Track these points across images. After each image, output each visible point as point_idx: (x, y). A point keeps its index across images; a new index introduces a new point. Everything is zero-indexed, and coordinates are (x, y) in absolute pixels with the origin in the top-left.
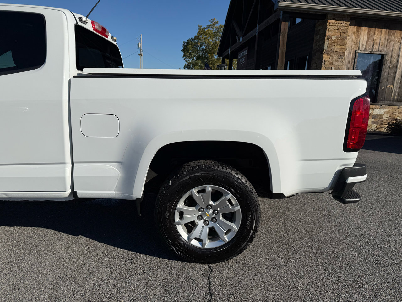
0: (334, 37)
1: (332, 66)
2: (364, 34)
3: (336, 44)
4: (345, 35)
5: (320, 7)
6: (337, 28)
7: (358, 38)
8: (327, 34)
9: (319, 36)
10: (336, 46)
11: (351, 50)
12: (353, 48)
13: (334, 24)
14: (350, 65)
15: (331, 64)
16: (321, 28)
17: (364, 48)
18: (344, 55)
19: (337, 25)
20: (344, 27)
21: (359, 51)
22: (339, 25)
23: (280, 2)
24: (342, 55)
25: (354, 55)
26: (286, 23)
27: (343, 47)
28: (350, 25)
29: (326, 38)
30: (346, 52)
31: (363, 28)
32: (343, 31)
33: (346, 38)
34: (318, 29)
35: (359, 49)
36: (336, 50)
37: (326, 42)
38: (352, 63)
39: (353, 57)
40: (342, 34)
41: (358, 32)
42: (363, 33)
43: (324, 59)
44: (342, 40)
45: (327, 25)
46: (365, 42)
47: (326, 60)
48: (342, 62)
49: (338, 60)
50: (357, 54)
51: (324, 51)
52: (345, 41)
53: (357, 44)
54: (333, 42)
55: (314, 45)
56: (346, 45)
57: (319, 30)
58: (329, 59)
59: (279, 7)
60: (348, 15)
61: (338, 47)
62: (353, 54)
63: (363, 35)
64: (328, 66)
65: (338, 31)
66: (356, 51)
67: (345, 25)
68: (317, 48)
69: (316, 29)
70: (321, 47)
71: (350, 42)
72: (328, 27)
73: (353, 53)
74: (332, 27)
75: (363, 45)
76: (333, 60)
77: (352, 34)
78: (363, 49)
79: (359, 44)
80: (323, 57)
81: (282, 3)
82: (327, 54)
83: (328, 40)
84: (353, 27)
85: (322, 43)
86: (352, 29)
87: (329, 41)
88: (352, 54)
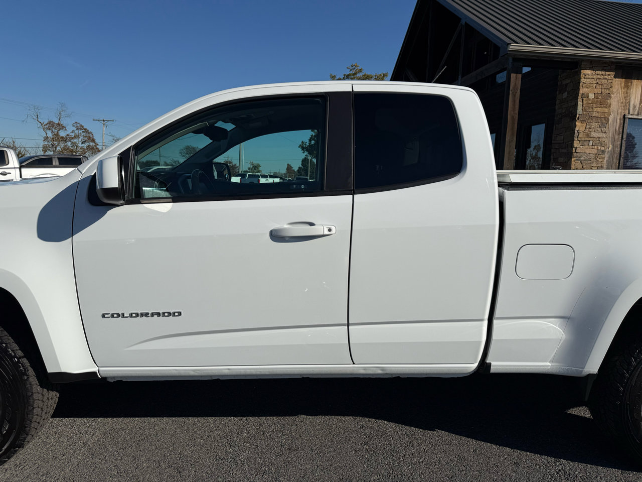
0: (591, 96)
1: (590, 139)
2: (636, 90)
3: (595, 105)
4: (608, 92)
5: (570, 50)
6: (595, 82)
7: (627, 96)
8: (581, 91)
9: (565, 95)
10: (595, 109)
11: (618, 114)
12: (620, 111)
13: (590, 76)
14: (617, 137)
15: (588, 136)
16: (569, 81)
17: (637, 111)
18: (608, 122)
19: (595, 77)
20: (606, 81)
21: (630, 116)
22: (599, 77)
23: (512, 44)
24: (604, 122)
25: (622, 121)
26: (518, 75)
27: (606, 110)
28: (615, 77)
29: (579, 97)
30: (611, 118)
31: (635, 82)
32: (605, 86)
33: (610, 97)
34: (564, 83)
35: (629, 113)
36: (595, 114)
37: (580, 103)
38: (619, 134)
39: (620, 124)
40: (603, 90)
41: (627, 87)
42: (634, 89)
43: (577, 129)
44: (603, 100)
45: (580, 78)
46: (638, 103)
47: (581, 129)
48: (605, 133)
49: (599, 130)
50: (627, 120)
51: (578, 116)
52: (608, 101)
53: (625, 106)
54: (590, 102)
55: (557, 107)
56: (610, 106)
57: (567, 85)
58: (584, 128)
59: (508, 52)
60: (612, 62)
61: (599, 110)
62: (620, 121)
63: (634, 92)
64: (583, 139)
65: (598, 86)
66: (624, 115)
67: (607, 77)
68: (563, 112)
69: (559, 83)
70: (571, 110)
71: (615, 102)
72: (582, 80)
73: (620, 119)
74: (589, 81)
75: (634, 107)
76: (591, 130)
77: (618, 90)
78: (636, 113)
79: (629, 105)
80: (576, 125)
81: (513, 47)
82: (582, 122)
83: (583, 100)
84: (620, 79)
85: (573, 104)
86: (618, 83)
87: (585, 102)
88: (618, 121)
